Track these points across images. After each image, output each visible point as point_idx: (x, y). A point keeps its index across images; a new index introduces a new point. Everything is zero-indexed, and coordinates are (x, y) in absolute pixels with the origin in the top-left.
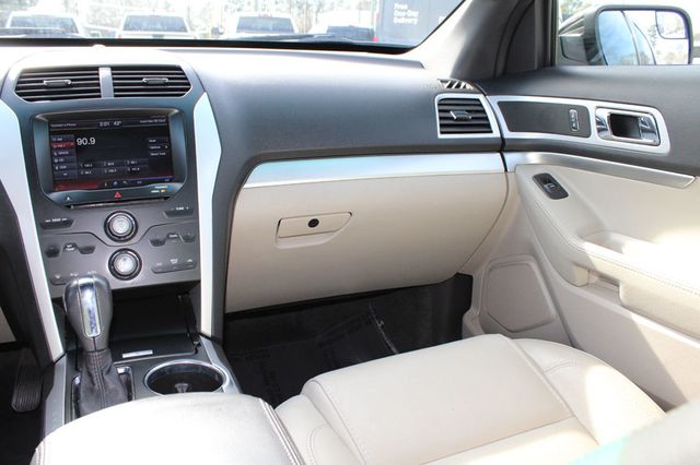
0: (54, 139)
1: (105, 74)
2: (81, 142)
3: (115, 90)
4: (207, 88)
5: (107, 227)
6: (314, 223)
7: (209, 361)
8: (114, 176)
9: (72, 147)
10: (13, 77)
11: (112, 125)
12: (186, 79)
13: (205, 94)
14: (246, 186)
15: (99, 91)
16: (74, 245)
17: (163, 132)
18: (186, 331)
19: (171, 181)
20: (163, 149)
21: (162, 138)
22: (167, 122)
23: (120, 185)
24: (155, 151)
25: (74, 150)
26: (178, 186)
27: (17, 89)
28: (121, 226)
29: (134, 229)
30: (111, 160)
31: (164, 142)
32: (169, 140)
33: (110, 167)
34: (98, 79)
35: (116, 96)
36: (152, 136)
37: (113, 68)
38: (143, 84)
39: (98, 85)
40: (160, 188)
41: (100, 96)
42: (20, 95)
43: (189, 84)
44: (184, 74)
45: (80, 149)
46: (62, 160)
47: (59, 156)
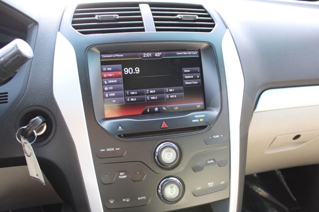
0: (105, 69)
1: (145, 10)
2: (128, 71)
3: (156, 25)
5: (156, 157)
9: (119, 77)
11: (153, 56)
12: (209, 16)
15: (142, 25)
17: (196, 63)
20: (195, 78)
21: (194, 69)
22: (200, 54)
24: (189, 79)
25: (121, 79)
27: (73, 22)
28: (169, 156)
30: (153, 88)
31: (197, 72)
33: (151, 94)
34: (140, 14)
35: (157, 30)
36: (187, 66)
37: (151, 5)
38: (178, 20)
39: (141, 19)
40: (199, 117)
41: (143, 30)
42: (76, 28)
45: (126, 78)
46: (111, 88)
47: (109, 84)
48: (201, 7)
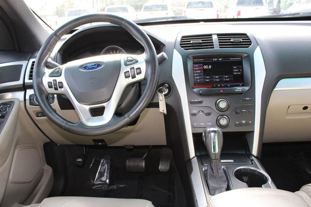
0: (195, 66)
1: (215, 38)
2: (205, 67)
3: (220, 45)
4: (259, 44)
5: (217, 105)
6: (305, 108)
7: (258, 168)
8: (218, 82)
9: (202, 69)
10: (179, 39)
11: (218, 60)
12: (249, 39)
13: (258, 46)
14: (275, 89)
15: (213, 45)
16: (203, 112)
17: (240, 64)
18: (245, 153)
19: (242, 86)
20: (239, 71)
21: (239, 66)
22: (242, 59)
23: (221, 87)
24: (236, 72)
25: (202, 71)
26: (247, 88)
27: (181, 44)
28: (223, 105)
29: (228, 107)
30: (217, 75)
31: (240, 68)
32: (243, 67)
33: (217, 78)
34: (212, 40)
35: (220, 47)
36: (235, 66)
37: (218, 35)
38: (231, 42)
39: (212, 42)
40: (239, 89)
41: (213, 48)
42: (182, 47)
43: (251, 42)
44: (248, 37)
45: (205, 70)
46: (197, 75)
47: (196, 73)
48: (245, 34)
